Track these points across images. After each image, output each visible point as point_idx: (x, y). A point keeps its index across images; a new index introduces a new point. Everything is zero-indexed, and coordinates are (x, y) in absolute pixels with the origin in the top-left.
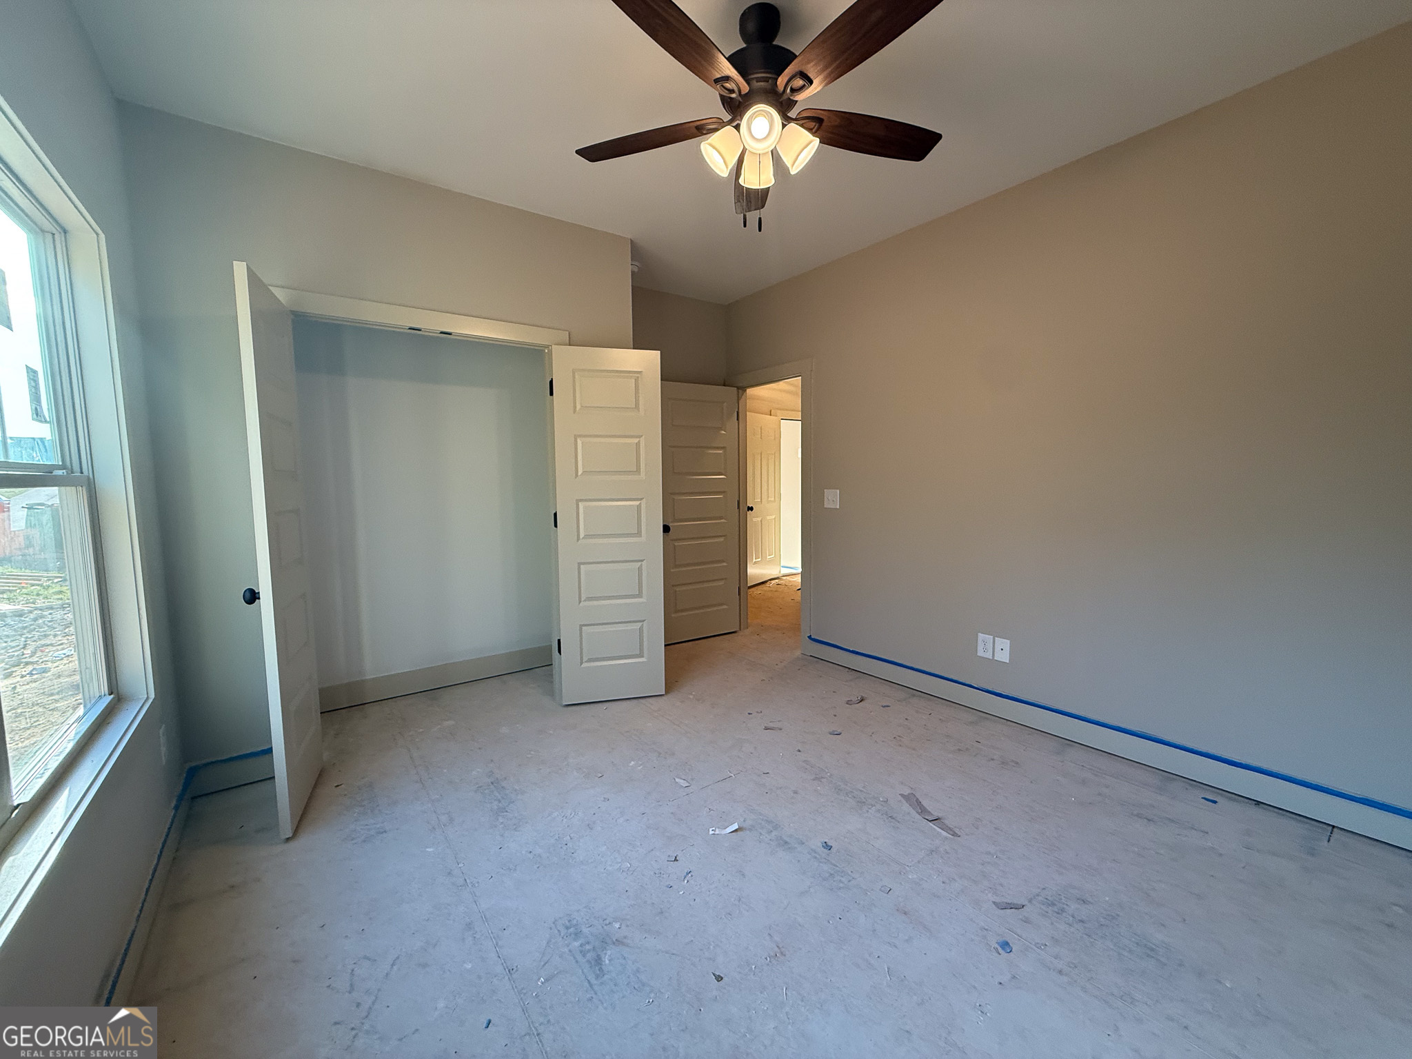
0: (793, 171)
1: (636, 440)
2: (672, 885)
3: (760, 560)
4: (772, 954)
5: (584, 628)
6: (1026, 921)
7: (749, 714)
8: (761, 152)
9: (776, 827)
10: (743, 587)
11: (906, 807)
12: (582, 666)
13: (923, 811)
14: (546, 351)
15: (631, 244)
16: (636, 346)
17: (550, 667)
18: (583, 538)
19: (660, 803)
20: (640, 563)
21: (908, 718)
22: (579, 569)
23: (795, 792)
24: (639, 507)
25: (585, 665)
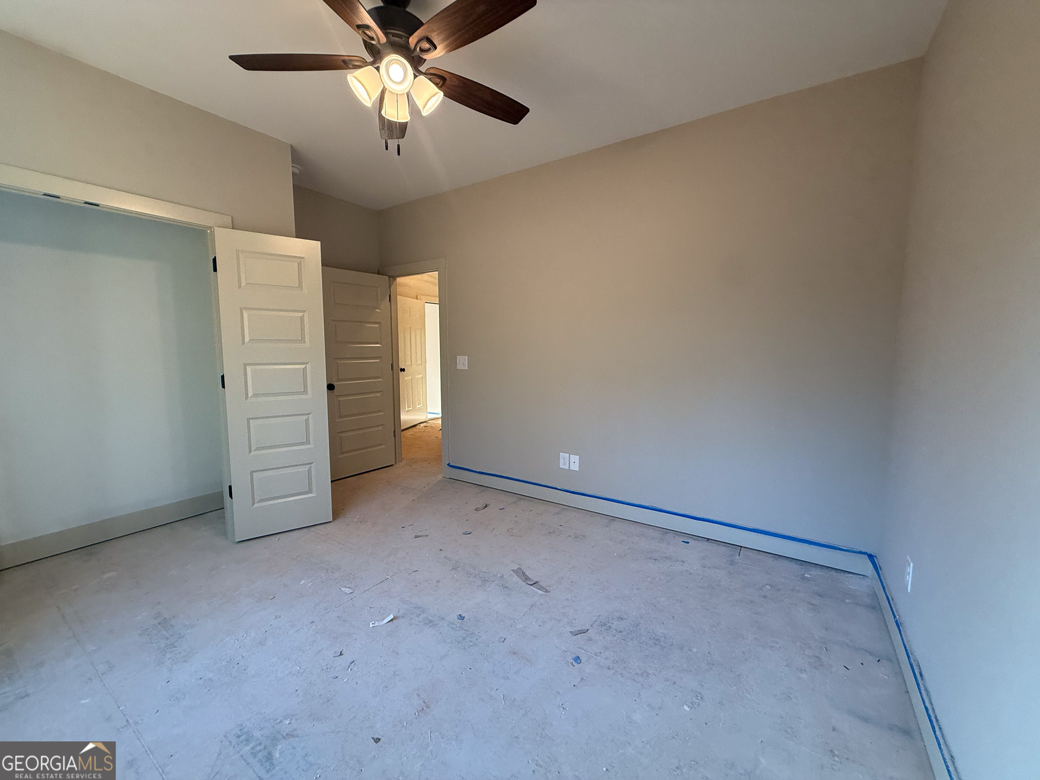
0: (425, 113)
1: (301, 314)
2: (337, 676)
3: (411, 408)
4: (420, 709)
5: (254, 474)
6: (590, 640)
7: (403, 527)
8: (399, 93)
9: (423, 612)
10: (397, 430)
11: (515, 578)
12: (254, 506)
13: (526, 578)
14: (209, 231)
15: (291, 149)
16: (298, 236)
17: (222, 510)
18: (251, 397)
19: (327, 611)
20: (307, 416)
21: (517, 515)
22: (249, 423)
23: (438, 582)
24: (305, 369)
25: (256, 505)
